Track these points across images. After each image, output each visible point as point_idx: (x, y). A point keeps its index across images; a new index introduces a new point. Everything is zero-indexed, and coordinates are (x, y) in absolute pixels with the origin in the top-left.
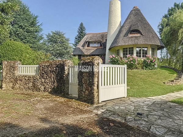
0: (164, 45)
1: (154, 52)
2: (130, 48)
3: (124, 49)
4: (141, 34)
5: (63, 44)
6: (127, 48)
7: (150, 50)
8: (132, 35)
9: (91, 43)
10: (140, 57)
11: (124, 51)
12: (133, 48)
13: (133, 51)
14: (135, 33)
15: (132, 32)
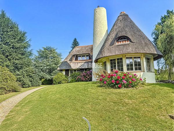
0: (161, 54)
1: (149, 63)
2: (118, 59)
3: (111, 60)
4: (131, 41)
5: (54, 59)
6: (115, 60)
7: (144, 60)
8: (119, 43)
9: (79, 56)
10: (132, 69)
11: (111, 64)
12: (121, 59)
13: (122, 62)
14: (123, 41)
15: (119, 40)
